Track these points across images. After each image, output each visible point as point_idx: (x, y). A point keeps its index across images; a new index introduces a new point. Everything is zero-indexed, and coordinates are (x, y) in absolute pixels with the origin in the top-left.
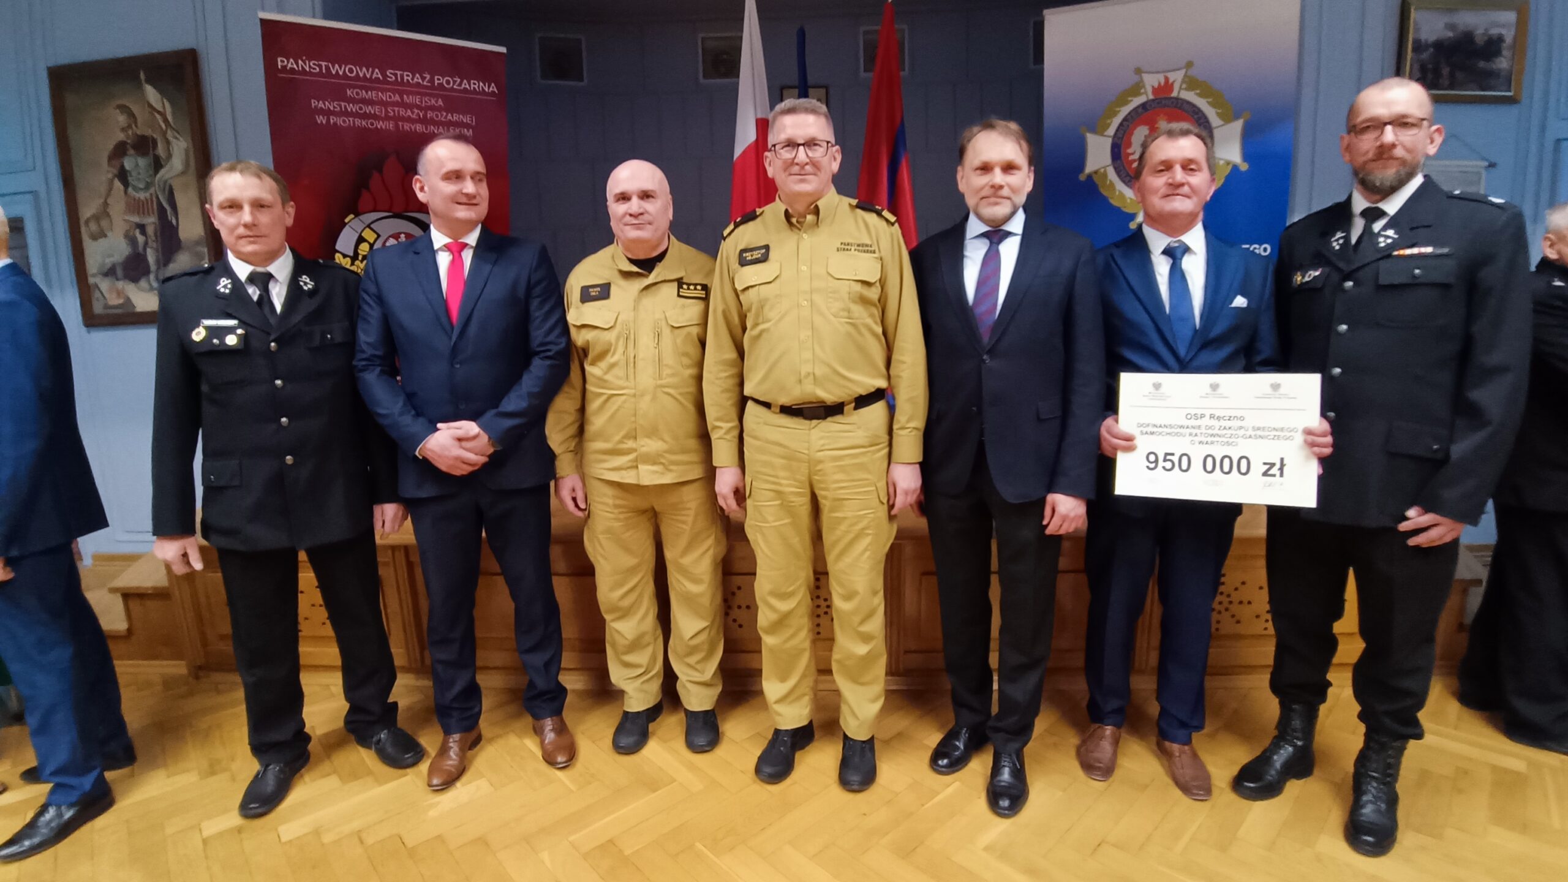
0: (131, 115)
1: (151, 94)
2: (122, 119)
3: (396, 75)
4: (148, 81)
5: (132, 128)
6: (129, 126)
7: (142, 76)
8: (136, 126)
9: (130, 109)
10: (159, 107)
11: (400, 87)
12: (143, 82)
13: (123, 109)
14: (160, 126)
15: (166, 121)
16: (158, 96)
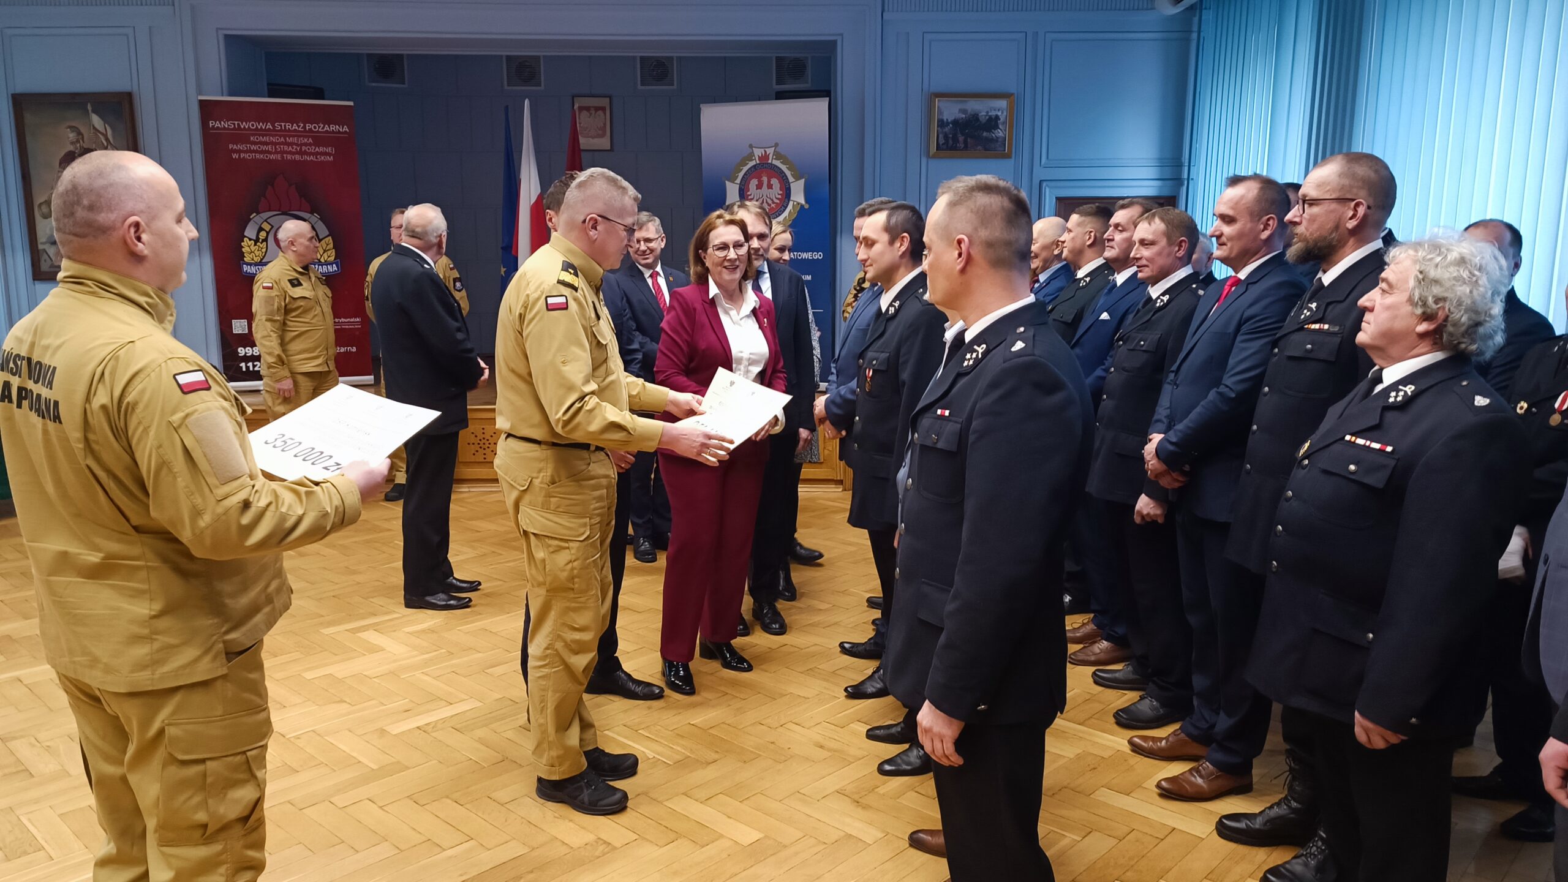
0: (79, 133)
1: (96, 120)
2: (72, 136)
3: (281, 126)
4: (94, 111)
5: (79, 142)
6: (78, 141)
7: (89, 107)
8: (83, 142)
9: (78, 129)
10: (101, 129)
11: (286, 133)
12: (90, 111)
13: (73, 128)
14: (103, 144)
15: (107, 139)
16: (102, 122)
